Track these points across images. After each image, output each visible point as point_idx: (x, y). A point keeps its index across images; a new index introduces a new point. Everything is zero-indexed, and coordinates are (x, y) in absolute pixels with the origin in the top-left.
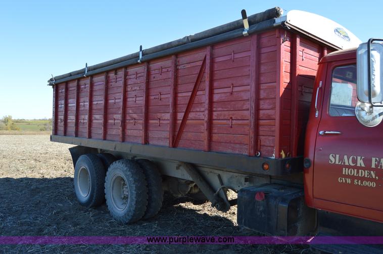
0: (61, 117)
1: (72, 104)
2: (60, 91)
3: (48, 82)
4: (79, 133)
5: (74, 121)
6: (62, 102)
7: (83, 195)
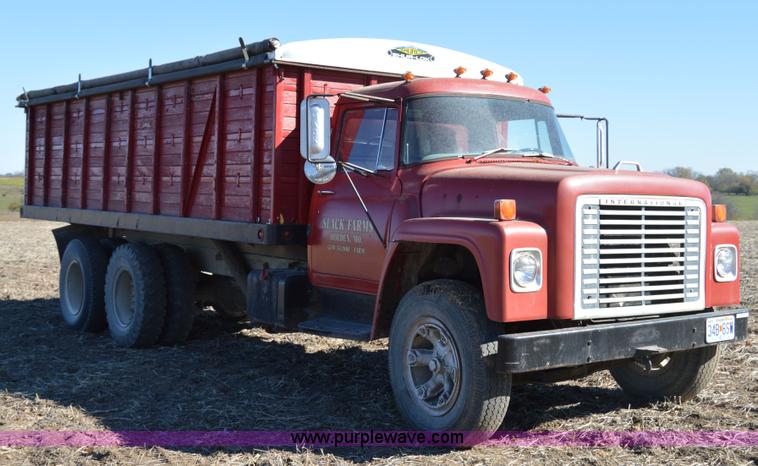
0: (40, 170)
1: (58, 147)
2: (39, 120)
3: (18, 99)
4: (69, 201)
5: (61, 178)
6: (41, 141)
7: (73, 313)
